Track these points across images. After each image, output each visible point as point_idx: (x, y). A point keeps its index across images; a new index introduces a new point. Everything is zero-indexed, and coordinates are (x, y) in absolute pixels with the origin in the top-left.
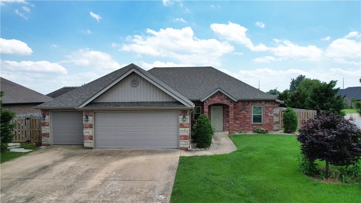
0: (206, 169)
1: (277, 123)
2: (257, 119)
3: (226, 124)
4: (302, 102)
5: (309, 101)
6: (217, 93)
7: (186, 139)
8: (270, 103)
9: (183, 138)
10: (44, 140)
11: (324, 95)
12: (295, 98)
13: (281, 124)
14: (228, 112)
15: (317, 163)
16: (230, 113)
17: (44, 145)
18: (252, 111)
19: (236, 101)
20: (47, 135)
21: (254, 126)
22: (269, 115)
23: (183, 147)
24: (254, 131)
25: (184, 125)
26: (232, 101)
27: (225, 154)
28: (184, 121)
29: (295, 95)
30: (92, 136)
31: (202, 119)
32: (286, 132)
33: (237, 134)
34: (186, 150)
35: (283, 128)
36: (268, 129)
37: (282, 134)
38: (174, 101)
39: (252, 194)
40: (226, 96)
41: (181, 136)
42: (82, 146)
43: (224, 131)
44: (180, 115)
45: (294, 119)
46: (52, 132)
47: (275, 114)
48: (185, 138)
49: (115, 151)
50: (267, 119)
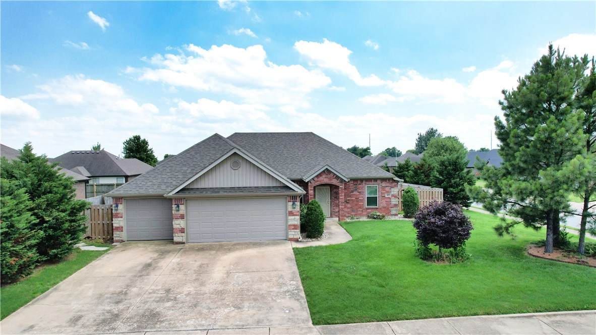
0: (326, 258)
1: (396, 205)
2: (372, 201)
3: (334, 208)
4: (427, 176)
5: (435, 177)
6: (324, 171)
7: (296, 229)
8: (387, 181)
9: (293, 227)
10: (116, 235)
11: (452, 170)
12: (419, 171)
13: (400, 207)
14: (337, 193)
15: (431, 248)
16: (340, 195)
17: (117, 241)
18: (366, 192)
19: (347, 180)
20: (120, 229)
21: (368, 211)
22: (386, 196)
23: (292, 237)
24: (368, 216)
25: (293, 213)
26: (342, 181)
27: (341, 244)
28: (295, 208)
29: (419, 167)
30: (184, 229)
31: (313, 205)
32: (406, 217)
33: (348, 220)
34: (297, 241)
35: (403, 212)
36: (384, 214)
37: (401, 219)
38: (282, 185)
39: (373, 275)
40: (335, 174)
41: (289, 225)
42: (170, 240)
43: (332, 217)
44: (289, 201)
45: (415, 201)
46: (126, 225)
47: (393, 196)
48: (295, 227)
49: (215, 245)
50: (384, 201)
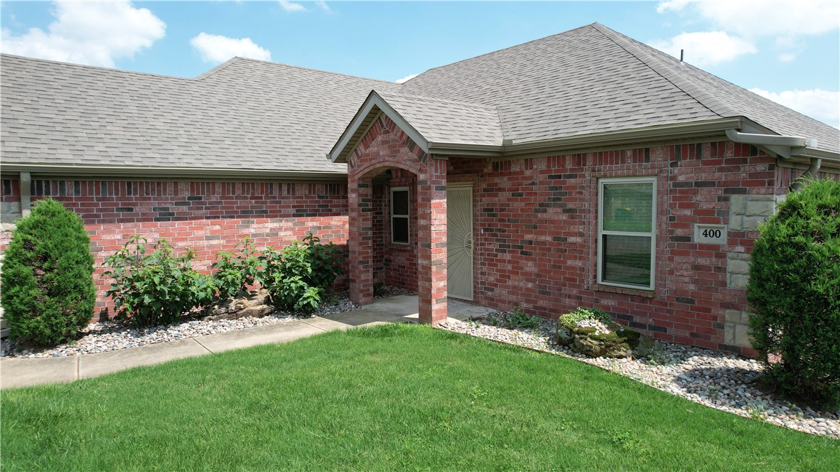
2: (626, 260)
8: (706, 154)
18: (599, 214)
47: (736, 237)
50: (684, 266)
